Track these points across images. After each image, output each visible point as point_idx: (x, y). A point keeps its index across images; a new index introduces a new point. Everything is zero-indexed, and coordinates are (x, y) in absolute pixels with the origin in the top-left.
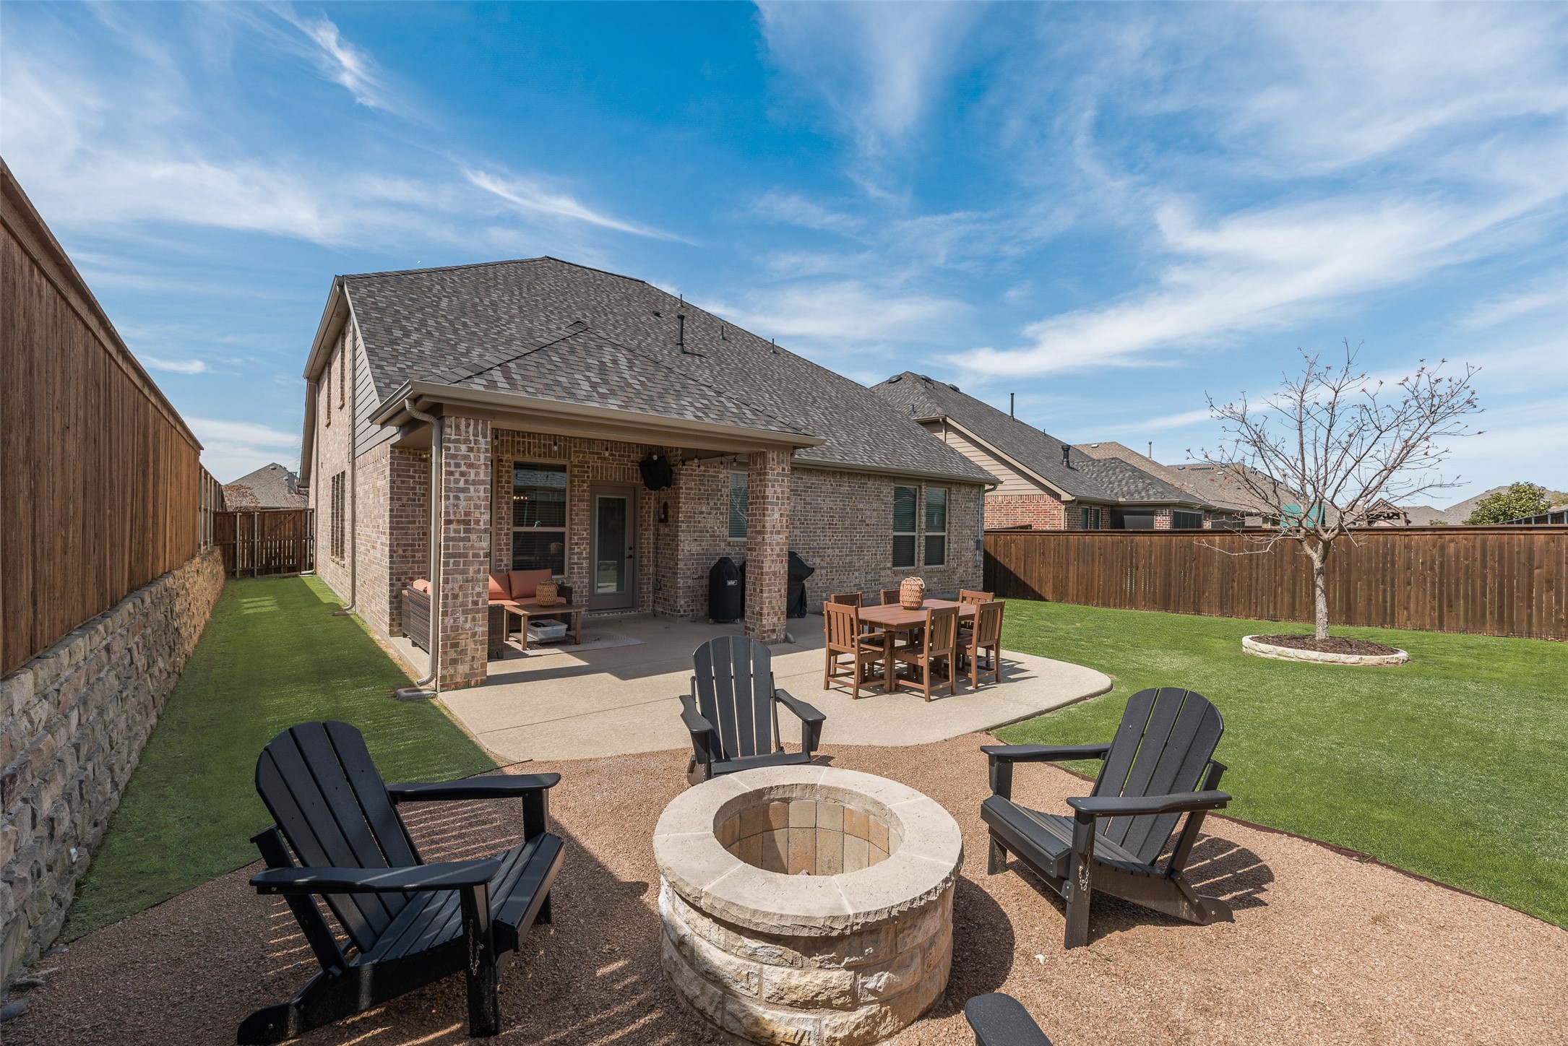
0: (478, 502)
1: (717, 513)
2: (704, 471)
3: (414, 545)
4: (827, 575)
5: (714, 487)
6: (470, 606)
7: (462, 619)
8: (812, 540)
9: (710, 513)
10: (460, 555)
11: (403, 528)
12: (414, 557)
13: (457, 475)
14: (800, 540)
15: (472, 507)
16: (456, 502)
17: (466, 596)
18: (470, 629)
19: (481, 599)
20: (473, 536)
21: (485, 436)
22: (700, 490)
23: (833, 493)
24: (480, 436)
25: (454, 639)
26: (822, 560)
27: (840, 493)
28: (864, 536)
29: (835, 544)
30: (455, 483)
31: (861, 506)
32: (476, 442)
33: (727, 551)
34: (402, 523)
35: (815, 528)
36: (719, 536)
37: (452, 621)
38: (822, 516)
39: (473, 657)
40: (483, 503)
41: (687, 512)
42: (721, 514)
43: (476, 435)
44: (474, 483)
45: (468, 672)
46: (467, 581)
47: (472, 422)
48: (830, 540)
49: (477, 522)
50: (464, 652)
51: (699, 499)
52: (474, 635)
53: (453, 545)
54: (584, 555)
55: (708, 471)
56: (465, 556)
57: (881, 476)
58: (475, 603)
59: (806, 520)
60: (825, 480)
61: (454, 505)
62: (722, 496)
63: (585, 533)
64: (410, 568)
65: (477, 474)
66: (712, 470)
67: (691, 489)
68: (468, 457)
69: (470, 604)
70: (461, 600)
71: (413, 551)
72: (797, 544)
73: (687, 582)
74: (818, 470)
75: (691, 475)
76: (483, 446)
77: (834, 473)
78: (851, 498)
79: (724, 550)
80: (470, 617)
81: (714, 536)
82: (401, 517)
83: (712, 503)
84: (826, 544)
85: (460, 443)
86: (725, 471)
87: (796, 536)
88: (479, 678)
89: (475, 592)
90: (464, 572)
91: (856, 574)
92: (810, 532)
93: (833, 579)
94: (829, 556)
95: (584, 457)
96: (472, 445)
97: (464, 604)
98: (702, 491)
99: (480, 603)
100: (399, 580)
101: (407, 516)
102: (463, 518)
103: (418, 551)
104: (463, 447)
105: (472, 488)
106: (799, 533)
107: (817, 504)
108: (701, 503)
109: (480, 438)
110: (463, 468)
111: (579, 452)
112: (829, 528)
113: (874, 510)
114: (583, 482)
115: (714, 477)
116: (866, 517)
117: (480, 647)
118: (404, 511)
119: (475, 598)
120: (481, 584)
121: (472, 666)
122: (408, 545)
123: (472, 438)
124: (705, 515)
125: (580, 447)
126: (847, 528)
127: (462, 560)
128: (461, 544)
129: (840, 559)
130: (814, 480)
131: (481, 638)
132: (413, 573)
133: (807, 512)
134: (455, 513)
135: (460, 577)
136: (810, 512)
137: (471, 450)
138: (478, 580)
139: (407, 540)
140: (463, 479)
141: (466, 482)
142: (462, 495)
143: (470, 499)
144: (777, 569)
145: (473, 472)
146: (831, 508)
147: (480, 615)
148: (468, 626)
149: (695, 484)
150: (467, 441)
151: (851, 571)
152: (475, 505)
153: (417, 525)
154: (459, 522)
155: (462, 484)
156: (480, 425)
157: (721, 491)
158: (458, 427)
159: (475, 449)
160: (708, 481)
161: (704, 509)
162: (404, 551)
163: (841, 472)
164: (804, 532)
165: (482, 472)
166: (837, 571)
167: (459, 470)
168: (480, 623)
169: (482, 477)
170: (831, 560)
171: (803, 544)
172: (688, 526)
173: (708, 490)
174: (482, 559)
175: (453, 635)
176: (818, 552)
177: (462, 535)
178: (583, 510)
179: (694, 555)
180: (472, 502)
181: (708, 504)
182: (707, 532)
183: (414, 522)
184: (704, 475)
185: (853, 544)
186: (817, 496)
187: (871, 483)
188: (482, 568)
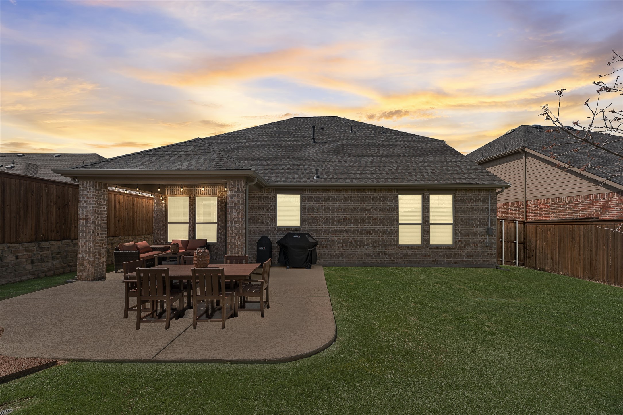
0: (90, 212)
1: (268, 215)
2: (261, 195)
3: (161, 229)
4: (342, 247)
5: (267, 202)
6: (87, 251)
7: (84, 255)
8: (331, 228)
9: (265, 215)
10: (84, 232)
11: (157, 223)
12: (161, 233)
13: (83, 202)
14: (322, 228)
15: (88, 214)
16: (82, 212)
17: (86, 247)
18: (87, 259)
19: (91, 248)
20: (88, 225)
21: (93, 187)
22: (259, 204)
23: (345, 201)
24: (91, 187)
25: (82, 262)
26: (339, 239)
27: (352, 201)
28: (372, 225)
29: (349, 230)
30: (82, 205)
31: (369, 208)
32: (90, 189)
33: (275, 233)
34: (157, 221)
35: (333, 221)
36: (270, 225)
37: (81, 256)
38: (338, 214)
39: (89, 270)
40: (92, 212)
41: (252, 214)
42: (271, 215)
43: (90, 187)
44: (89, 205)
45: (87, 275)
46: (86, 241)
47: (88, 182)
48: (345, 228)
49: (90, 219)
50: (85, 267)
51: (258, 208)
52: (89, 261)
53: (82, 228)
54: (223, 234)
55: (263, 195)
56: (86, 232)
57: (386, 190)
58: (89, 250)
59: (326, 216)
60: (339, 195)
61: (82, 213)
62: (271, 206)
63: (223, 224)
64: (160, 237)
65: (90, 201)
66: (265, 194)
67: (254, 203)
68: (86, 195)
69: (88, 250)
70: (84, 248)
71: (161, 231)
72: (320, 230)
73: (253, 247)
74: (334, 189)
75: (254, 197)
76: (92, 191)
77: (346, 190)
78: (361, 203)
79: (274, 232)
80: (87, 255)
81: (267, 225)
82: (157, 219)
83: (265, 210)
84: (341, 230)
85: (84, 190)
86: (273, 194)
87: (319, 225)
88: (91, 278)
89: (89, 245)
90: (85, 238)
91: (367, 247)
92: (330, 223)
93: (348, 250)
94: (344, 237)
95: (222, 193)
96: (88, 190)
97: (85, 250)
98: (260, 204)
99: (91, 250)
100: (156, 241)
101: (159, 219)
102: (85, 218)
103: (162, 231)
104: (85, 192)
105: (88, 207)
106: (321, 224)
107: (334, 208)
108: (259, 210)
109: (91, 188)
110: (85, 199)
111: (220, 191)
112: (344, 221)
113: (380, 210)
114: (222, 203)
115: (267, 197)
116: (374, 214)
117: (91, 266)
118: (158, 217)
119: (89, 248)
120: (91, 242)
121: (88, 273)
122: (159, 229)
123: (88, 188)
124: (262, 216)
125: (221, 189)
126: (358, 221)
127: (85, 233)
128: (84, 227)
129: (353, 239)
130: (331, 194)
131: (91, 263)
132: (161, 239)
133: (327, 212)
134: (82, 216)
135: (84, 240)
136: (329, 212)
137: (88, 192)
138: (90, 241)
139: (159, 227)
140: (85, 203)
141: (86, 204)
142: (84, 209)
143: (87, 210)
144: (236, 241)
145: (88, 200)
146: (344, 210)
147: (91, 254)
148: (87, 258)
149: (256, 201)
150: (87, 189)
151: (361, 245)
152: (89, 213)
153: (162, 222)
154: (83, 219)
155: (85, 205)
156: (91, 183)
157: (271, 203)
158: (83, 184)
159: (89, 192)
160: (263, 199)
161: (261, 213)
162: (158, 231)
163: (351, 189)
164: (324, 223)
165: (92, 200)
166: (350, 245)
167: (84, 200)
168: (91, 257)
169: (92, 202)
170: (345, 239)
171: (324, 230)
172: (253, 221)
173: (263, 204)
174: (92, 233)
175: (81, 261)
176: (336, 234)
177: (85, 224)
178: (222, 215)
179: (256, 234)
180: (88, 212)
181: (264, 210)
182: (264, 223)
183: (161, 221)
184: (261, 197)
185: (362, 230)
186: (334, 203)
187: (377, 194)
188: (92, 236)
